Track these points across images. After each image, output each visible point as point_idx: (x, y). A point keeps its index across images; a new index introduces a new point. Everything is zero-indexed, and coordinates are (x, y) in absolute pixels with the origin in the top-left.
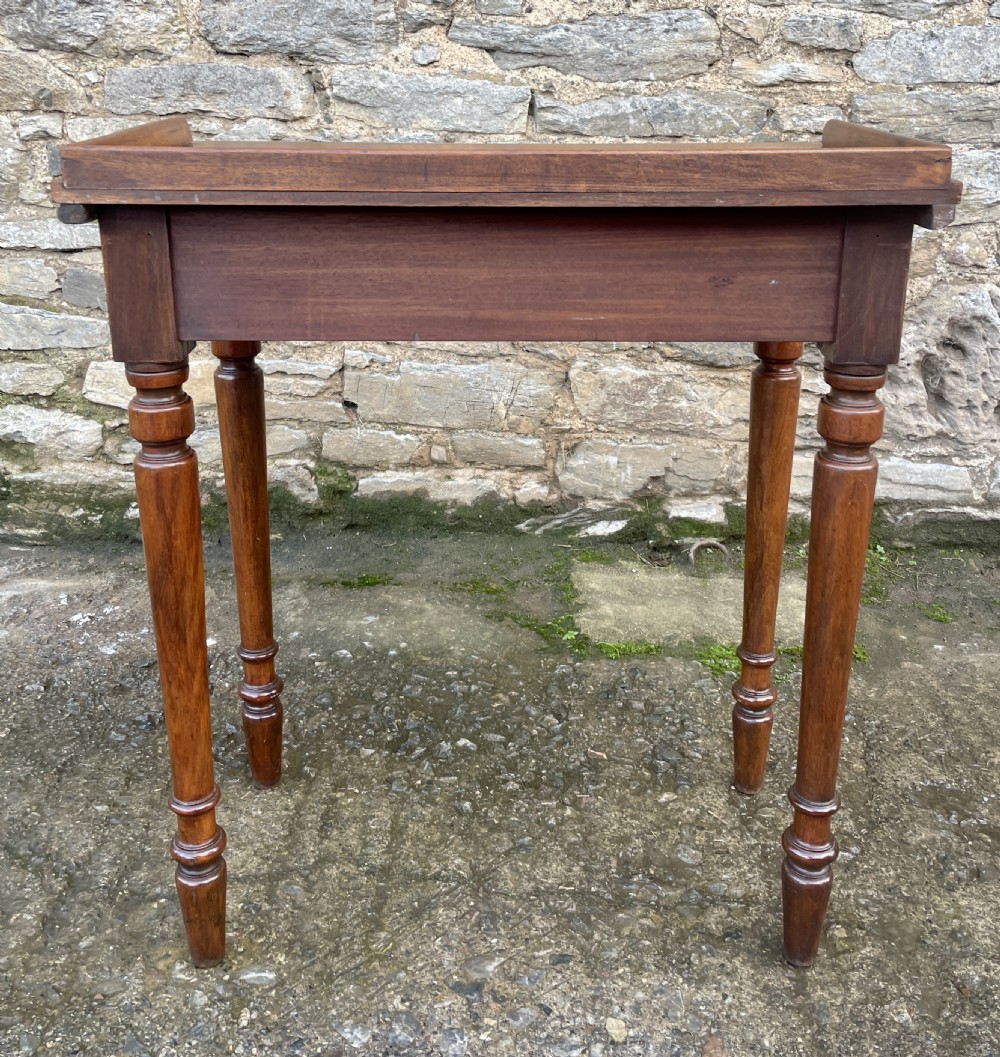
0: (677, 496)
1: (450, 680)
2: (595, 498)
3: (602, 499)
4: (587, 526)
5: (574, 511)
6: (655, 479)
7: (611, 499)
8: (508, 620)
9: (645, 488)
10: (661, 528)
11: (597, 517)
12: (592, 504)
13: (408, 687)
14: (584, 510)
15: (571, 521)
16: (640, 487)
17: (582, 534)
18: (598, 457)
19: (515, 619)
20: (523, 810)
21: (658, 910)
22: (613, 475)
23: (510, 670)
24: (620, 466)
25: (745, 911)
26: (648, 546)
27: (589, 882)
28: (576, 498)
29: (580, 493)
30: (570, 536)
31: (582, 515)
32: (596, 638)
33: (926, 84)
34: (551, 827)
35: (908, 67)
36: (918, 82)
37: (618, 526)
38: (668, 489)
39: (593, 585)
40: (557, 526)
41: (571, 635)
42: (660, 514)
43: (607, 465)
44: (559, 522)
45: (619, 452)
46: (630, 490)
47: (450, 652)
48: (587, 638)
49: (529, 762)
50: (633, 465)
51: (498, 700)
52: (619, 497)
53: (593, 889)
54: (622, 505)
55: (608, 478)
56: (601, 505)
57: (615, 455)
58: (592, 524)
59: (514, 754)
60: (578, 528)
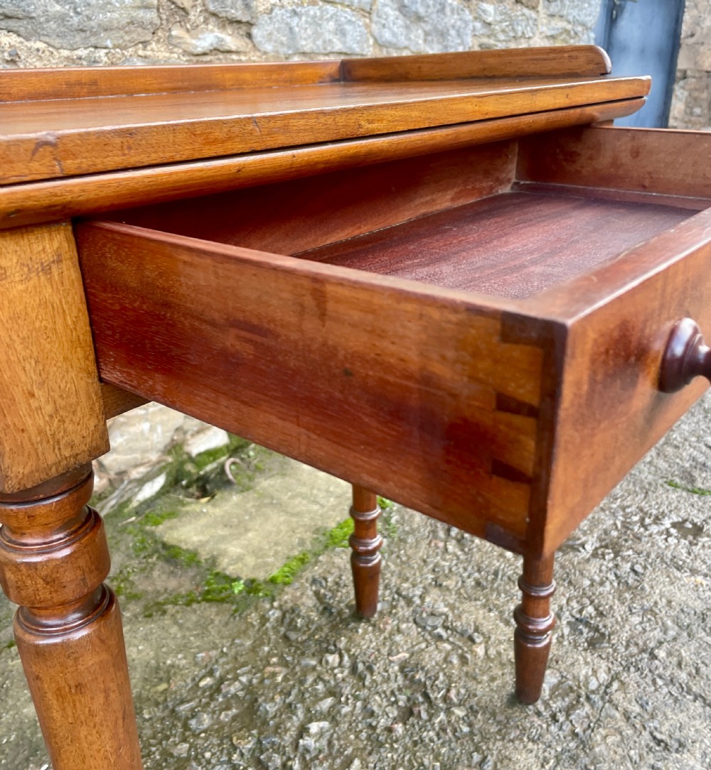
0: (193, 435)
1: (216, 689)
2: (136, 466)
3: (142, 464)
4: (136, 494)
5: (122, 487)
6: (177, 430)
7: (149, 462)
8: (170, 608)
9: (173, 440)
10: (190, 467)
11: (142, 482)
12: (135, 474)
13: (193, 723)
14: (130, 482)
15: (122, 496)
16: (168, 440)
17: (135, 504)
18: (132, 429)
19: (175, 603)
20: (436, 739)
21: (600, 726)
22: (147, 439)
23: (242, 645)
24: (152, 429)
25: (622, 683)
26: (183, 487)
27: (550, 746)
28: (121, 474)
29: (123, 468)
30: (126, 510)
31: (129, 487)
32: (261, 576)
33: (294, 54)
34: (472, 733)
35: (284, 39)
36: (290, 52)
37: (160, 481)
38: (185, 433)
39: (195, 539)
40: (112, 507)
41: (239, 587)
42: (185, 457)
43: (142, 433)
44: (113, 502)
45: (149, 417)
46: (161, 447)
47: (172, 666)
48: (253, 581)
49: (375, 700)
50: (162, 423)
51: (274, 675)
52: (154, 457)
53: (559, 749)
54: (159, 462)
55: (143, 444)
56: (143, 470)
57: (147, 420)
58: (140, 490)
59: (359, 704)
60: (129, 500)
